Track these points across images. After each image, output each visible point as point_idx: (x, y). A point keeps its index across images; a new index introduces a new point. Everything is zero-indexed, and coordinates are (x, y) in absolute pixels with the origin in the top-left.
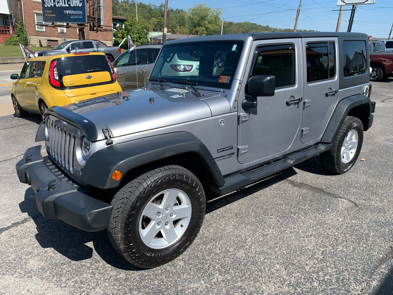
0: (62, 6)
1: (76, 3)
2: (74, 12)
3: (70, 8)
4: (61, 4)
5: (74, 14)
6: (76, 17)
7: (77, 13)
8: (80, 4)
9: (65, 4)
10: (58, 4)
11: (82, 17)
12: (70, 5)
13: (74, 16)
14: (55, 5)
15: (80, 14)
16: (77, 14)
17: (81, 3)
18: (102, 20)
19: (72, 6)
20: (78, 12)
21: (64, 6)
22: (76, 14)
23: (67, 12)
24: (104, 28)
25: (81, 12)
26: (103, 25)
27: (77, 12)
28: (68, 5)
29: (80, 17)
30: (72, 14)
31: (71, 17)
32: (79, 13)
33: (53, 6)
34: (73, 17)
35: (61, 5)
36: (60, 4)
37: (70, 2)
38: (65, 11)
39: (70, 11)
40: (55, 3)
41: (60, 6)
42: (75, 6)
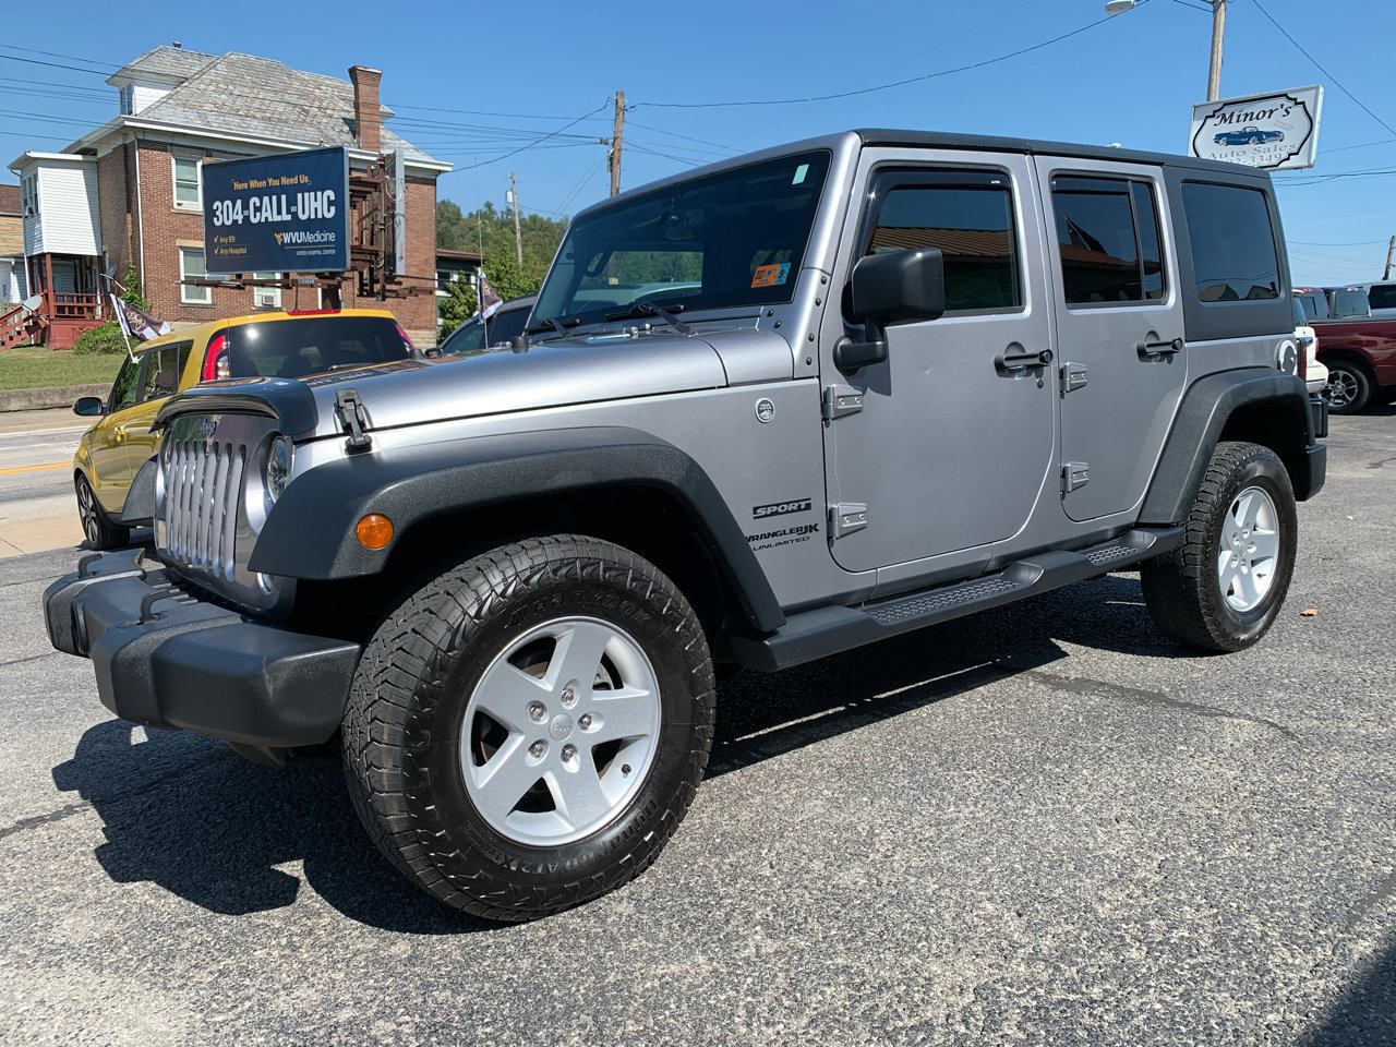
0: (270, 220)
1: (316, 209)
2: (310, 238)
3: (296, 224)
4: (268, 214)
5: (308, 244)
6: (314, 252)
7: (319, 239)
8: (329, 211)
9: (279, 213)
10: (258, 214)
11: (333, 252)
12: (295, 215)
13: (308, 250)
14: (247, 219)
15: (329, 242)
16: (319, 243)
17: (333, 209)
18: (402, 258)
19: (303, 217)
20: (322, 237)
21: (277, 218)
22: (314, 243)
23: (287, 239)
24: (407, 283)
25: (332, 237)
26: (403, 274)
27: (319, 237)
28: (289, 217)
29: (326, 252)
30: (302, 244)
31: (299, 253)
32: (325, 239)
33: (240, 222)
34: (304, 253)
35: (266, 218)
36: (264, 214)
37: (296, 205)
38: (278, 237)
39: (297, 234)
40: (246, 213)
41: (263, 220)
42: (313, 217)
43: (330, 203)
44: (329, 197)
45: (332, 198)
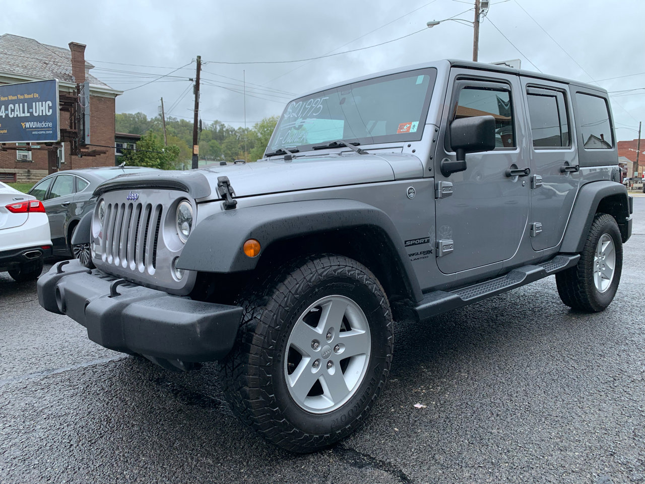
0: (19, 116)
1: (42, 110)
2: (39, 125)
3: (32, 118)
4: (18, 113)
5: (38, 128)
6: (41, 132)
7: (44, 126)
8: (49, 112)
9: (24, 112)
10: (13, 113)
11: (51, 132)
12: (32, 113)
13: (38, 131)
14: (7, 115)
15: (49, 127)
16: (44, 128)
17: (51, 110)
18: (88, 135)
19: (36, 115)
20: (46, 125)
21: (23, 115)
22: (41, 128)
23: (28, 126)
24: (91, 149)
25: (50, 125)
26: (89, 143)
27: (44, 125)
28: (28, 115)
29: (48, 132)
30: (35, 128)
31: (34, 133)
32: (47, 126)
33: (4, 117)
34: (36, 133)
35: (17, 115)
36: (16, 113)
37: (32, 108)
38: (23, 124)
39: (32, 123)
40: (7, 112)
41: (15, 116)
42: (41, 114)
43: (50, 108)
44: (49, 105)
45: (51, 105)
